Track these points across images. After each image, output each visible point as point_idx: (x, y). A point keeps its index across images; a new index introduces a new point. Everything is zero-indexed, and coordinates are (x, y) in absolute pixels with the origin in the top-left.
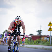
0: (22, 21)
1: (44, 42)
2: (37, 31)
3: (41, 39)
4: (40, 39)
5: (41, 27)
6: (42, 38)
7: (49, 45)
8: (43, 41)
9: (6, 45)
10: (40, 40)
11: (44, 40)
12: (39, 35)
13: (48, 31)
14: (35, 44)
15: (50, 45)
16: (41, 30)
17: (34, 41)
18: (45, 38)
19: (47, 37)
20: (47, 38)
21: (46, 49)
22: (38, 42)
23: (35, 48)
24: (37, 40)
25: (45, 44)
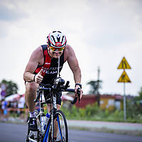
0: (69, 48)
1: (107, 112)
2: (89, 83)
3: (99, 104)
4: (97, 103)
5: (99, 71)
6: (102, 102)
7: (119, 122)
8: (104, 110)
9: (4, 122)
10: (97, 107)
11: (107, 106)
12: (94, 92)
13: (119, 81)
14: (82, 117)
15: (123, 122)
16: (98, 81)
17: (80, 110)
18: (111, 102)
19: (116, 98)
20: (117, 100)
21: (112, 132)
22: (89, 113)
23: (84, 129)
24: (89, 106)
25: (109, 118)
